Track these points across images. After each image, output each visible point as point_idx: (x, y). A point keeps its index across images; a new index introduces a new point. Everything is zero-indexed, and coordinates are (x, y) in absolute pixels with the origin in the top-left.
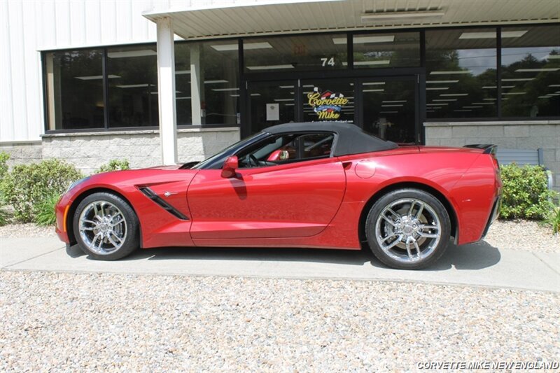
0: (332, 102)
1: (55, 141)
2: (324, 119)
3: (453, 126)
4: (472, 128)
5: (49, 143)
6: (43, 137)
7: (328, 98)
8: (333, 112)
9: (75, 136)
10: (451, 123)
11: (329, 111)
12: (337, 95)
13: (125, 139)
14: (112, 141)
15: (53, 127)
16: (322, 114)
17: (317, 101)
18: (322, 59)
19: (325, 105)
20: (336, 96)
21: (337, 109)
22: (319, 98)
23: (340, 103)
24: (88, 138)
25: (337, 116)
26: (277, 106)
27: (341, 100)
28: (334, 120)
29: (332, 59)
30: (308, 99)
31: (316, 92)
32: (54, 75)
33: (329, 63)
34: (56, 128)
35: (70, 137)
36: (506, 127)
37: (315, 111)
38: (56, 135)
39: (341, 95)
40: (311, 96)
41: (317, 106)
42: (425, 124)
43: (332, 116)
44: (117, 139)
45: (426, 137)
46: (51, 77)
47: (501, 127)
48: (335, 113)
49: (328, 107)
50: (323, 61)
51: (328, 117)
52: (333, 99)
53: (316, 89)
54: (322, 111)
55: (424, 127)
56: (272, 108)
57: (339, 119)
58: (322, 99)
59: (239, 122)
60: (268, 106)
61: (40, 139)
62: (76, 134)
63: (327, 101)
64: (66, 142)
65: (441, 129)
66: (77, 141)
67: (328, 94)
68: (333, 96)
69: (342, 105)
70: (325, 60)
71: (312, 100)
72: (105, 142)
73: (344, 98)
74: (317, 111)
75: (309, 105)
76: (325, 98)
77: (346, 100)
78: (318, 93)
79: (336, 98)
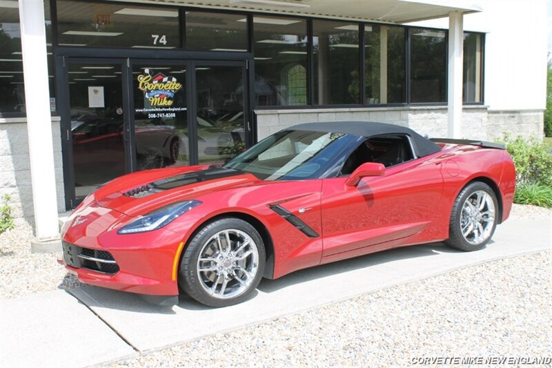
0: (165, 86)
2: (157, 107)
4: (294, 115)
7: (160, 81)
8: (165, 98)
11: (161, 96)
12: (170, 79)
16: (154, 100)
17: (149, 85)
18: (153, 36)
19: (157, 89)
20: (168, 80)
21: (170, 95)
22: (151, 82)
23: (173, 88)
25: (170, 103)
26: (101, 89)
27: (173, 85)
28: (167, 107)
29: (164, 37)
30: (139, 83)
31: (147, 75)
33: (161, 41)
36: (320, 115)
37: (147, 96)
39: (174, 79)
40: (141, 79)
41: (149, 91)
42: (256, 112)
43: (165, 102)
45: (258, 125)
47: (316, 114)
48: (168, 99)
49: (161, 92)
50: (155, 38)
51: (161, 104)
52: (165, 83)
54: (154, 97)
55: (256, 115)
56: (96, 92)
57: (172, 107)
58: (154, 82)
59: (53, 109)
60: (91, 89)
63: (159, 86)
65: (270, 116)
67: (160, 77)
68: (165, 79)
69: (175, 90)
70: (157, 37)
71: (143, 84)
73: (177, 82)
74: (149, 96)
75: (140, 89)
76: (157, 82)
77: (179, 84)
78: (149, 76)
79: (169, 82)
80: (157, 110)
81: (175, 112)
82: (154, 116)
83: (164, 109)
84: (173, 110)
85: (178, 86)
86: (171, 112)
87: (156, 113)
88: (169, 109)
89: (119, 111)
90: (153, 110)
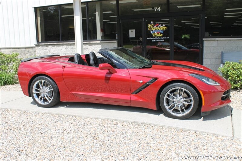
0: (159, 29)
1: (40, 47)
2: (156, 37)
3: (218, 40)
5: (38, 48)
6: (36, 45)
7: (157, 26)
8: (159, 33)
9: (48, 45)
10: (216, 39)
11: (158, 33)
12: (162, 25)
13: (69, 46)
14: (63, 47)
15: (40, 40)
16: (155, 34)
17: (152, 28)
19: (156, 30)
22: (153, 27)
23: (163, 29)
24: (54, 45)
25: (161, 35)
26: (134, 30)
28: (160, 37)
29: (159, 8)
30: (148, 27)
31: (152, 24)
32: (40, 18)
33: (158, 10)
34: (42, 41)
35: (47, 45)
37: (151, 33)
38: (41, 44)
39: (164, 25)
40: (149, 26)
41: (152, 31)
42: (203, 39)
43: (159, 35)
44: (65, 46)
45: (204, 46)
46: (39, 19)
48: (160, 34)
49: (158, 31)
51: (157, 36)
53: (152, 22)
54: (154, 33)
55: (203, 41)
56: (132, 31)
57: (162, 37)
58: (155, 27)
59: (117, 38)
60: (130, 31)
61: (35, 46)
62: (48, 44)
63: (157, 28)
64: (45, 47)
65: (212, 41)
66: (49, 47)
67: (157, 25)
68: (160, 26)
69: (164, 30)
70: (156, 8)
71: (150, 28)
72: (60, 47)
73: (165, 26)
74: (152, 33)
75: (149, 30)
76: (156, 27)
77: (166, 27)
78: (153, 24)
79: (161, 27)
80: (156, 38)
81: (164, 39)
82: (154, 41)
83: (159, 38)
84: (163, 38)
85: (165, 28)
86: (162, 39)
87: (155, 39)
88: (161, 38)
89: (141, 39)
90: (154, 38)
